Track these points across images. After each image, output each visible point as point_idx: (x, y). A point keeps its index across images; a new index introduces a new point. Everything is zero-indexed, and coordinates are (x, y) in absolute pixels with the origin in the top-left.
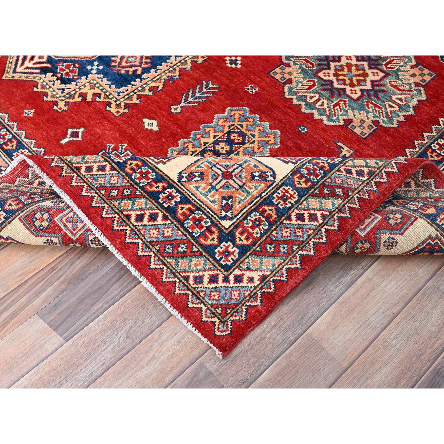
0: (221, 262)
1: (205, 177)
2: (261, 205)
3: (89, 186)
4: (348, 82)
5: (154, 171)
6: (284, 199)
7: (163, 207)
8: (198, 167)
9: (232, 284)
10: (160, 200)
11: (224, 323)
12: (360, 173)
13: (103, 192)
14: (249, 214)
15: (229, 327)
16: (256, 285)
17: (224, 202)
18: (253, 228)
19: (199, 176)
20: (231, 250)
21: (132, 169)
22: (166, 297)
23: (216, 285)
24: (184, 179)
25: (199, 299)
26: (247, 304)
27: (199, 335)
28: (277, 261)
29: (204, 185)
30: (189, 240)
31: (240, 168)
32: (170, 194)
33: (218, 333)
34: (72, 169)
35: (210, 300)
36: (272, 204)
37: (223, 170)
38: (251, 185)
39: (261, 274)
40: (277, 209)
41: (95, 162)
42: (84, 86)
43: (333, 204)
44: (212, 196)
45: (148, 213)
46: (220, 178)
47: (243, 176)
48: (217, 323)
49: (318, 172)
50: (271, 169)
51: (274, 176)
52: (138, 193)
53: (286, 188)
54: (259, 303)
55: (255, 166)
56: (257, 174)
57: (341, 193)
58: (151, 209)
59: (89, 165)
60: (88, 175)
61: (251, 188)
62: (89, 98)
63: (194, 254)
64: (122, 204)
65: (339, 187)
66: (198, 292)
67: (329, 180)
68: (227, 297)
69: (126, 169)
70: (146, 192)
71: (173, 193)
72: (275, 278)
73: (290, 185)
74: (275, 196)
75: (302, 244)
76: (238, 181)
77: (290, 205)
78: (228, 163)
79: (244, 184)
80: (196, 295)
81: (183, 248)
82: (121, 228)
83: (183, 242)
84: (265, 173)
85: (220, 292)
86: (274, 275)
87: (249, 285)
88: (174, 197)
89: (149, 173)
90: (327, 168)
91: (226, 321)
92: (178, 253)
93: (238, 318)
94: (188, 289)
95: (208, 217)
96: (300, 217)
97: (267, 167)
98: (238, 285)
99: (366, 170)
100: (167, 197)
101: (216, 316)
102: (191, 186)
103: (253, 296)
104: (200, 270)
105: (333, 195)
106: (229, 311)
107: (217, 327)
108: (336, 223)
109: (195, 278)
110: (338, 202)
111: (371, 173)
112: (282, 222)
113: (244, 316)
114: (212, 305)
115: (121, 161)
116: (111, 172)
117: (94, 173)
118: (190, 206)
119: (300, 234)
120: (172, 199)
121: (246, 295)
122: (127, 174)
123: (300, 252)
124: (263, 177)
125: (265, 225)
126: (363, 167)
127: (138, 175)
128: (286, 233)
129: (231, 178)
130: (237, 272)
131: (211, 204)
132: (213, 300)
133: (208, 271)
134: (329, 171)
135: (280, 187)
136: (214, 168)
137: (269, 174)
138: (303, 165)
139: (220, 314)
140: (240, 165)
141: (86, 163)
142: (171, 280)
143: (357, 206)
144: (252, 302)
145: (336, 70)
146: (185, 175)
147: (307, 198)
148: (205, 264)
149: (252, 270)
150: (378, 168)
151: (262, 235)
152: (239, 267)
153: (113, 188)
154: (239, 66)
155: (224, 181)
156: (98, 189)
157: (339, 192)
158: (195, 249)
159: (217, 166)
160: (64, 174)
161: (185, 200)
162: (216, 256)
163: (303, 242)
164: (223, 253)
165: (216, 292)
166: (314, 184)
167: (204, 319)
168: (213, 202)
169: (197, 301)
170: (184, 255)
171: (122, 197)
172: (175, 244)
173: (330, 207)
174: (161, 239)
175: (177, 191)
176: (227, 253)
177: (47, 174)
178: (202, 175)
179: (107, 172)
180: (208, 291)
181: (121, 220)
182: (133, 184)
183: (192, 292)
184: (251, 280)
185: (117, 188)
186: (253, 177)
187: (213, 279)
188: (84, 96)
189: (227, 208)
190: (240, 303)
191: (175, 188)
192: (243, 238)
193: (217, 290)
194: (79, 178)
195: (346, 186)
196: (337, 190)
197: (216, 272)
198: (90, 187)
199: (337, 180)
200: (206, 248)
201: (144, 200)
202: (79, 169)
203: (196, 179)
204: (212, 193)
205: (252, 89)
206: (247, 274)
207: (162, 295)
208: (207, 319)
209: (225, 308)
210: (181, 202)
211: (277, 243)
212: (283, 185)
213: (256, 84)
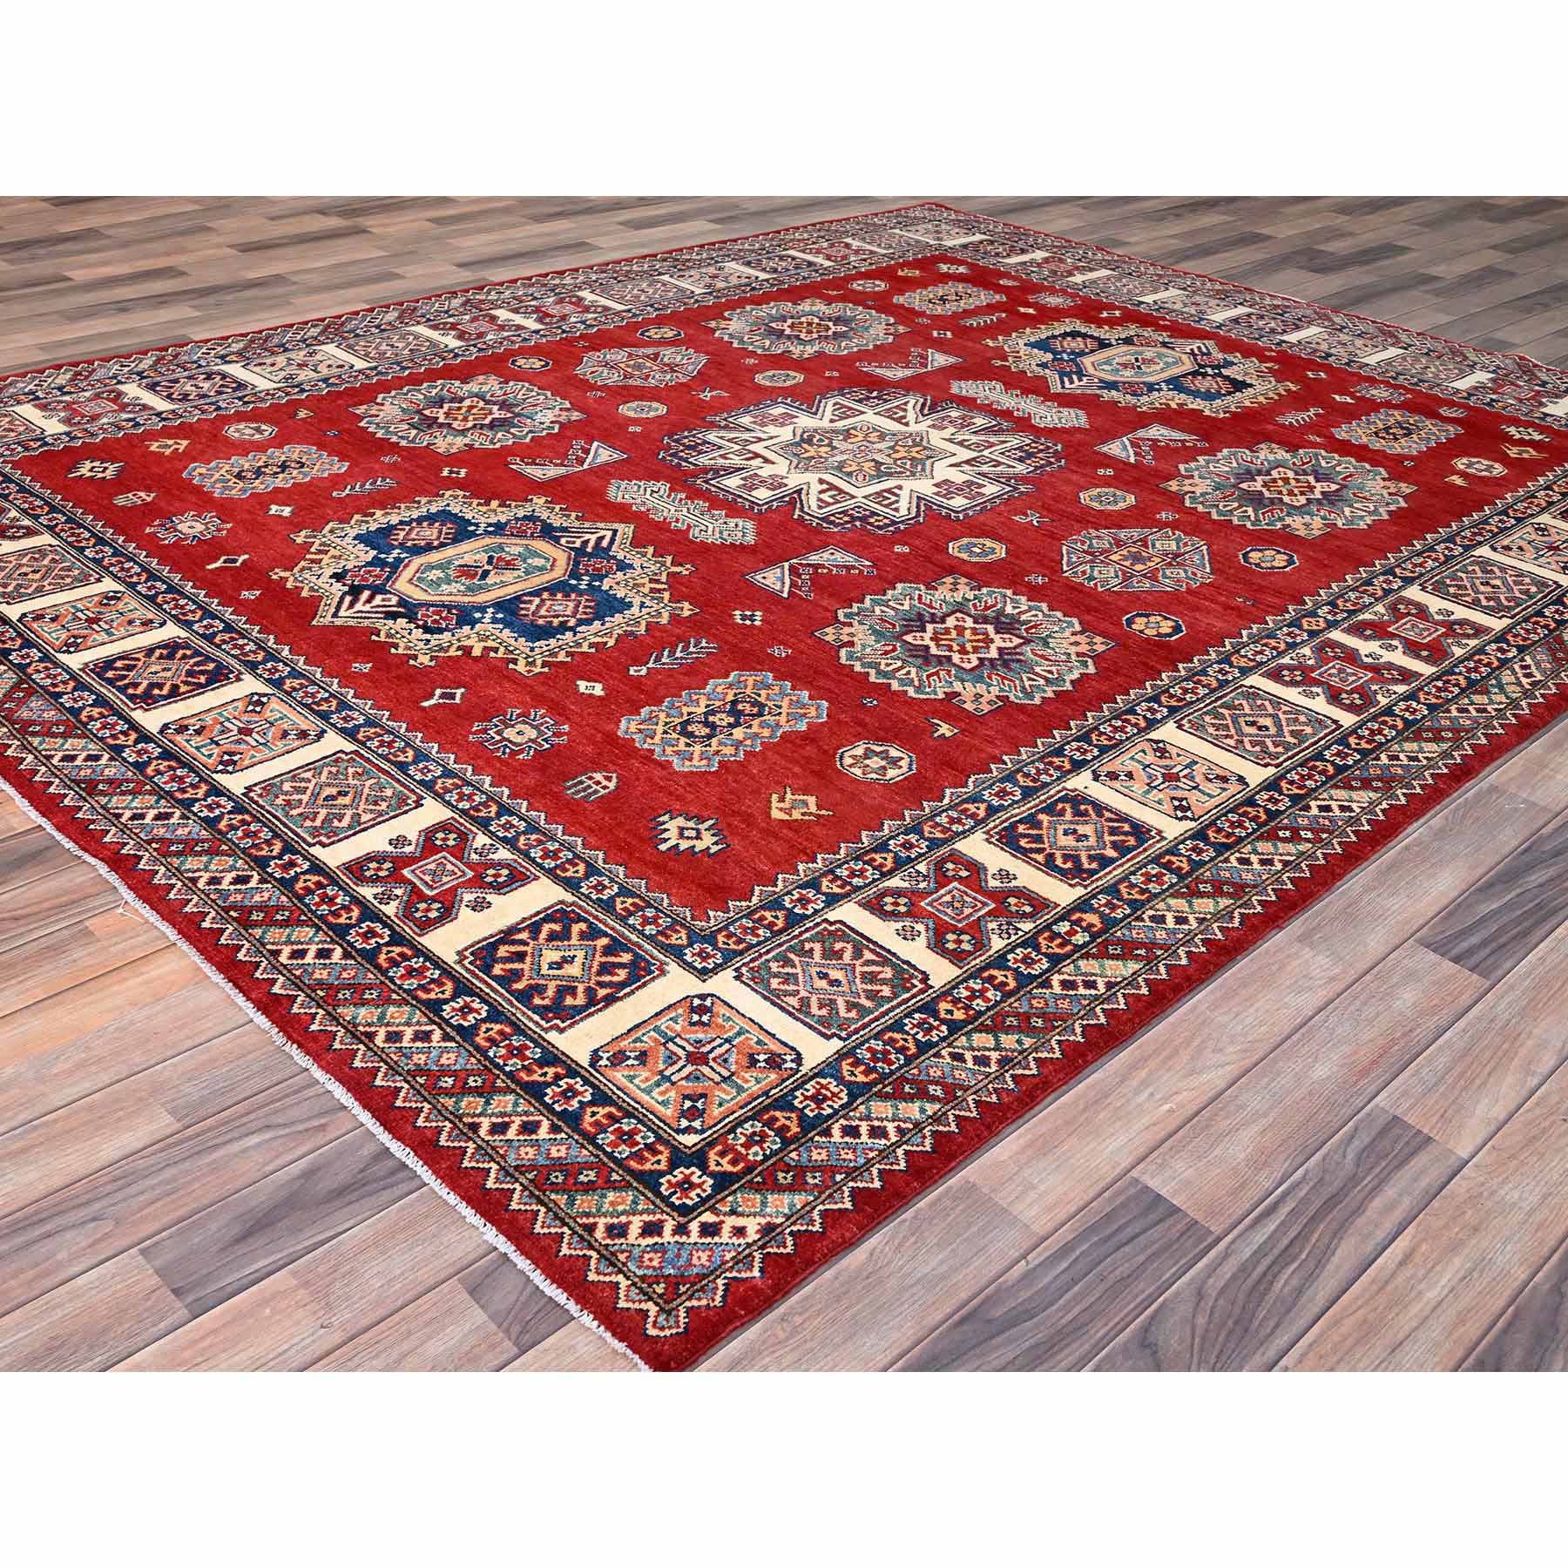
0: (673, 1199)
1: (650, 1060)
2: (767, 1109)
3: (391, 1068)
4: (956, 648)
5: (537, 1045)
6: (818, 1099)
7: (552, 1111)
8: (635, 1041)
9: (694, 1237)
10: (547, 1099)
11: (669, 1313)
12: (982, 1061)
13: (421, 1080)
14: (740, 1123)
15: (682, 1320)
16: (750, 1240)
17: (688, 1104)
18: (747, 1146)
19: (636, 1058)
20: (695, 1179)
21: (490, 1039)
22: (536, 1262)
23: (657, 1239)
24: (603, 1062)
25: (614, 1265)
26: (728, 1275)
27: (608, 1335)
28: (799, 1199)
29: (645, 1074)
30: (604, 1164)
31: (727, 1046)
32: (570, 1088)
33: (652, 1332)
34: (354, 1036)
35: (639, 1267)
36: (792, 1108)
37: (690, 1049)
38: (747, 1076)
39: (763, 1221)
40: (802, 1118)
41: (408, 1024)
42: (468, 637)
43: (923, 1111)
44: (662, 1093)
45: (518, 1121)
46: (681, 1063)
47: (732, 1060)
48: (652, 1313)
49: (892, 1057)
50: (793, 1049)
51: (799, 1059)
52: (499, 1083)
53: (823, 1081)
54: (756, 1273)
55: (759, 1042)
56: (762, 1057)
57: (939, 1093)
58: (526, 1113)
59: (394, 1029)
60: (391, 1048)
61: (747, 1081)
62: (477, 652)
63: (613, 1186)
64: (463, 1104)
65: (937, 1083)
66: (613, 1254)
67: (915, 1071)
68: (681, 1262)
69: (478, 1039)
70: (518, 1082)
71: (578, 1087)
72: (794, 1228)
73: (832, 1076)
74: (798, 1093)
75: (853, 1173)
76: (719, 1069)
77: (830, 1111)
78: (700, 1036)
79: (733, 1074)
80: (609, 1258)
81: (589, 1176)
82: (456, 1144)
83: (589, 1166)
84: (779, 1055)
85: (664, 1252)
86: (794, 1223)
87: (735, 1240)
88: (576, 1093)
89: (528, 1048)
90: (913, 1050)
91: (676, 1308)
92: (575, 1184)
93: (704, 1302)
94: (591, 1247)
95: (650, 1129)
96: (852, 1132)
97: (786, 1045)
98: (709, 1240)
99: (994, 1055)
100: (564, 1093)
101: (650, 1299)
102: (619, 1076)
103: (744, 1260)
104: (624, 1213)
105: (923, 1094)
106: (682, 1289)
107: (651, 1320)
108: (928, 1142)
109: (610, 1229)
110: (931, 1108)
111: (1003, 1062)
112: (812, 1139)
113: (718, 1298)
114: (643, 1278)
115: (466, 1024)
116: (443, 1044)
117: (405, 1044)
118: (613, 1110)
119: (851, 1156)
120: (574, 1096)
121: (728, 1256)
122: (478, 1048)
123: (851, 1184)
124: (774, 1062)
125: (774, 1142)
126: (989, 1050)
127: (503, 1051)
128: (818, 1156)
129: (707, 1064)
130: (708, 1217)
131: (660, 1108)
132: (648, 1267)
133: (641, 1214)
134: (916, 1056)
135: (812, 1078)
136: (670, 1045)
137: (788, 1058)
138: (862, 1044)
139: (660, 1296)
140: (727, 1041)
141: (387, 1025)
142: (553, 1230)
143: (974, 1114)
144: (739, 1271)
145: (935, 633)
146: (606, 1055)
147: (868, 1100)
148: (635, 1202)
149: (742, 1215)
150: (1020, 1053)
151: (766, 1158)
152: (713, 1209)
153: (445, 1072)
154: (757, 623)
155: (689, 1068)
156: (414, 1074)
157: (933, 1090)
158: (615, 1177)
159: (677, 1040)
160: (337, 1045)
161: (601, 1098)
162: (663, 1189)
163: (856, 1169)
164: (679, 1184)
165: (656, 1252)
166: (882, 1078)
167: (622, 1304)
168: (663, 1103)
169: (610, 1269)
170: (589, 1188)
171: (463, 1090)
172: (571, 1170)
173: (917, 1115)
174: (541, 1161)
175: (586, 1082)
176: (686, 1185)
177: (300, 1046)
178: (643, 1057)
179: (434, 1044)
180: (636, 1252)
181: (456, 1132)
182: (490, 1068)
183: (599, 1252)
184: (740, 1231)
185: (454, 1074)
186: (753, 1062)
187: (651, 1229)
188: (467, 650)
189: (693, 1114)
190: (712, 1272)
191: (583, 1077)
192: (724, 1161)
193: (660, 1249)
194: (370, 1054)
195: (950, 1081)
196: (931, 1088)
197: (658, 1216)
198: (393, 1069)
199: (931, 1072)
200: (640, 1176)
201: (511, 1097)
202: (371, 1036)
203: (630, 1062)
204: (662, 1088)
205: (779, 651)
206: (731, 1221)
207: (528, 1257)
208: (630, 1305)
209: (673, 1283)
210: (592, 1103)
211: (800, 1171)
212: (815, 1076)
213: (787, 645)
